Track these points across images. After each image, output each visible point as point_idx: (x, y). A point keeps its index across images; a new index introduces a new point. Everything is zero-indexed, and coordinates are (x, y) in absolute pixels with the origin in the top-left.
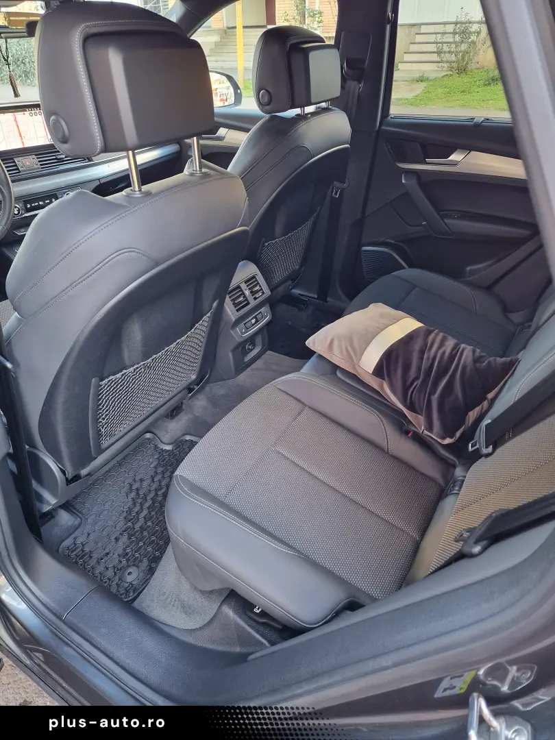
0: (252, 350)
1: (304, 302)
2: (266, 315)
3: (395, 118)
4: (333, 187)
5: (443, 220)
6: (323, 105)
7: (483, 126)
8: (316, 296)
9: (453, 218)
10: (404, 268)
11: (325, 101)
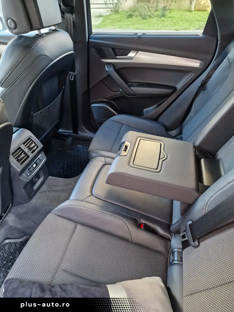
0: (37, 181)
1: (66, 136)
2: (43, 159)
3: (96, 34)
4: (69, 75)
5: (130, 88)
6: (53, 28)
7: (143, 38)
8: (72, 132)
9: (135, 86)
10: (116, 115)
11: (54, 25)
